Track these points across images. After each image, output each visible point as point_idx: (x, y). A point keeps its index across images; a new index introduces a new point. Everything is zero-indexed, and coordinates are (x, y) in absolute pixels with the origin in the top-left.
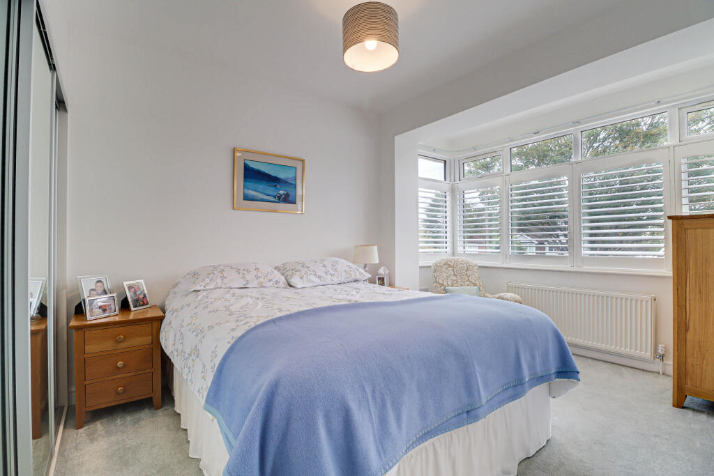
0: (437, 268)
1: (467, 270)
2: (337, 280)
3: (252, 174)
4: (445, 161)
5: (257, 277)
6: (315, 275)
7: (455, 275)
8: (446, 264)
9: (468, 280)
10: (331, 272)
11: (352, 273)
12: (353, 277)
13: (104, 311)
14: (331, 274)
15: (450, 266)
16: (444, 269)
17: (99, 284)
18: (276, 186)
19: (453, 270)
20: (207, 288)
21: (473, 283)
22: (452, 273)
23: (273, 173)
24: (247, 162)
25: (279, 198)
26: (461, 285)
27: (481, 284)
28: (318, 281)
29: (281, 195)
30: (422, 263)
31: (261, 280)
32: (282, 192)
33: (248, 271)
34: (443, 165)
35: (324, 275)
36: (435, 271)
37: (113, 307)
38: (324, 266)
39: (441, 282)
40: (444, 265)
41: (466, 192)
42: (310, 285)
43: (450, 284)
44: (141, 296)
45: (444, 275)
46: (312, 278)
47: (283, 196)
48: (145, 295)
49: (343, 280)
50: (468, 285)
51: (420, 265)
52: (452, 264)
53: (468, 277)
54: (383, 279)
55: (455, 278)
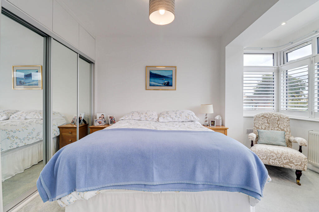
0: (257, 118)
1: (278, 120)
2: (181, 120)
3: (153, 76)
4: (273, 54)
5: (145, 116)
6: (170, 117)
7: (268, 123)
8: (263, 116)
9: (278, 127)
10: (178, 116)
11: (189, 117)
12: (189, 119)
13: (100, 124)
14: (178, 117)
15: (265, 117)
16: (261, 119)
17: (102, 116)
18: (163, 79)
19: (267, 120)
20: (126, 119)
21: (281, 129)
22: (266, 122)
23: (162, 74)
24: (150, 71)
25: (165, 84)
26: (272, 129)
27: (289, 130)
28: (171, 120)
29: (165, 83)
30: (245, 115)
31: (147, 117)
32: (166, 82)
33: (142, 114)
34: (272, 56)
35: (175, 117)
36: (255, 120)
37: (103, 123)
38: (176, 113)
39: (257, 126)
40: (261, 116)
41: (288, 71)
42: (167, 121)
43: (264, 128)
44: (114, 120)
45: (260, 122)
46: (169, 118)
47: (166, 83)
48: (115, 120)
49: (184, 120)
50: (277, 130)
51: (244, 116)
52: (267, 116)
53: (278, 125)
54: (214, 121)
55: (268, 125)
